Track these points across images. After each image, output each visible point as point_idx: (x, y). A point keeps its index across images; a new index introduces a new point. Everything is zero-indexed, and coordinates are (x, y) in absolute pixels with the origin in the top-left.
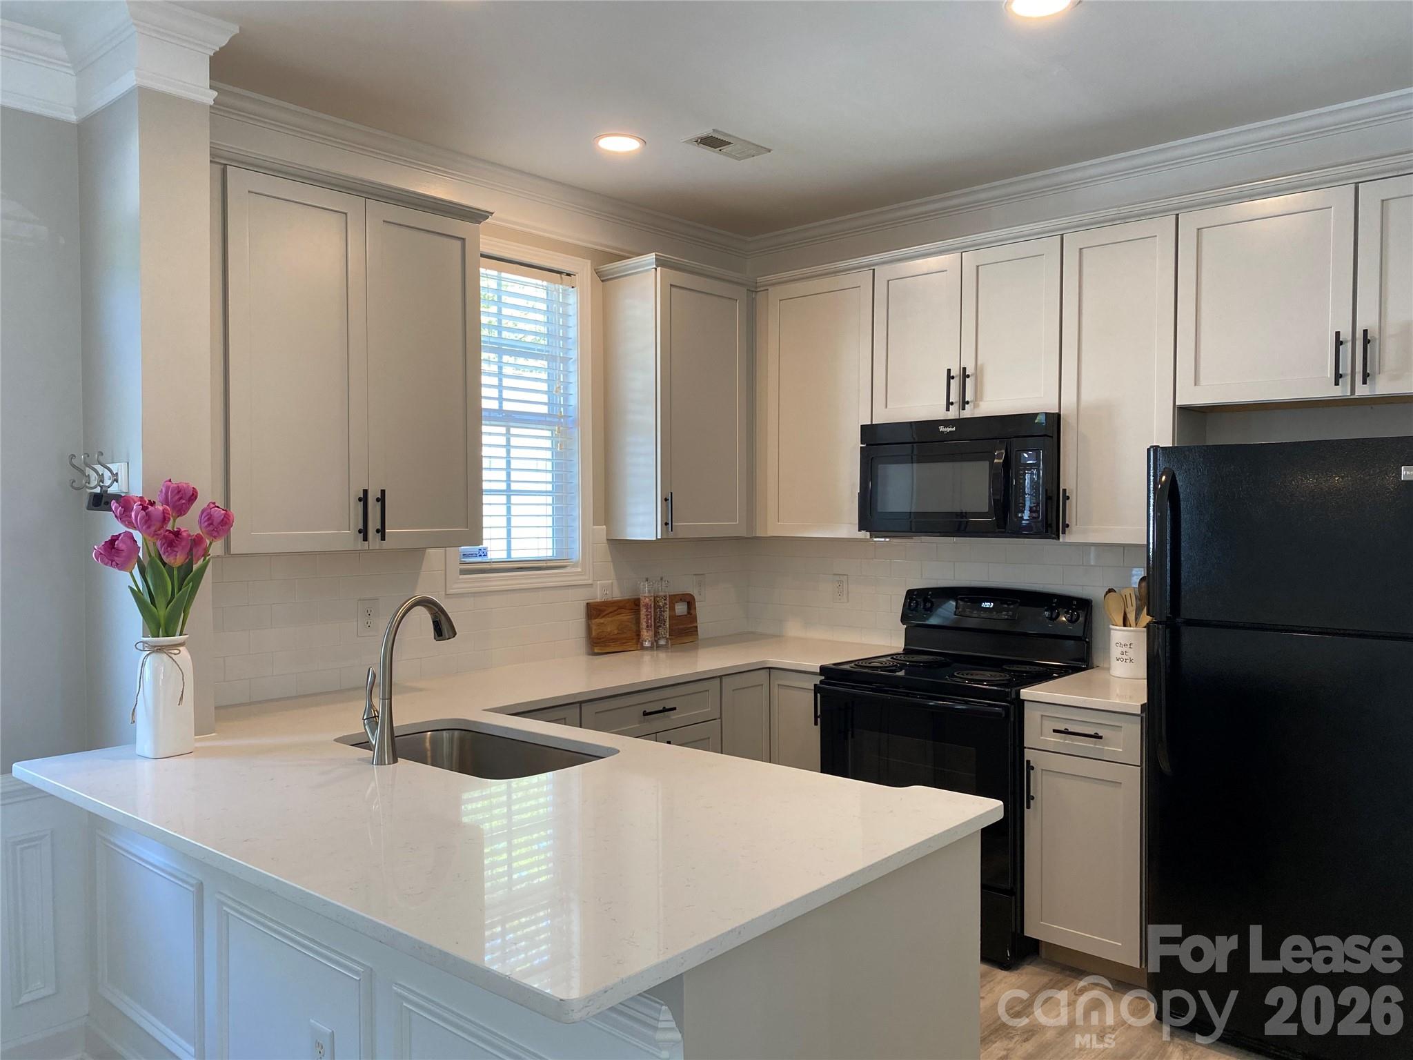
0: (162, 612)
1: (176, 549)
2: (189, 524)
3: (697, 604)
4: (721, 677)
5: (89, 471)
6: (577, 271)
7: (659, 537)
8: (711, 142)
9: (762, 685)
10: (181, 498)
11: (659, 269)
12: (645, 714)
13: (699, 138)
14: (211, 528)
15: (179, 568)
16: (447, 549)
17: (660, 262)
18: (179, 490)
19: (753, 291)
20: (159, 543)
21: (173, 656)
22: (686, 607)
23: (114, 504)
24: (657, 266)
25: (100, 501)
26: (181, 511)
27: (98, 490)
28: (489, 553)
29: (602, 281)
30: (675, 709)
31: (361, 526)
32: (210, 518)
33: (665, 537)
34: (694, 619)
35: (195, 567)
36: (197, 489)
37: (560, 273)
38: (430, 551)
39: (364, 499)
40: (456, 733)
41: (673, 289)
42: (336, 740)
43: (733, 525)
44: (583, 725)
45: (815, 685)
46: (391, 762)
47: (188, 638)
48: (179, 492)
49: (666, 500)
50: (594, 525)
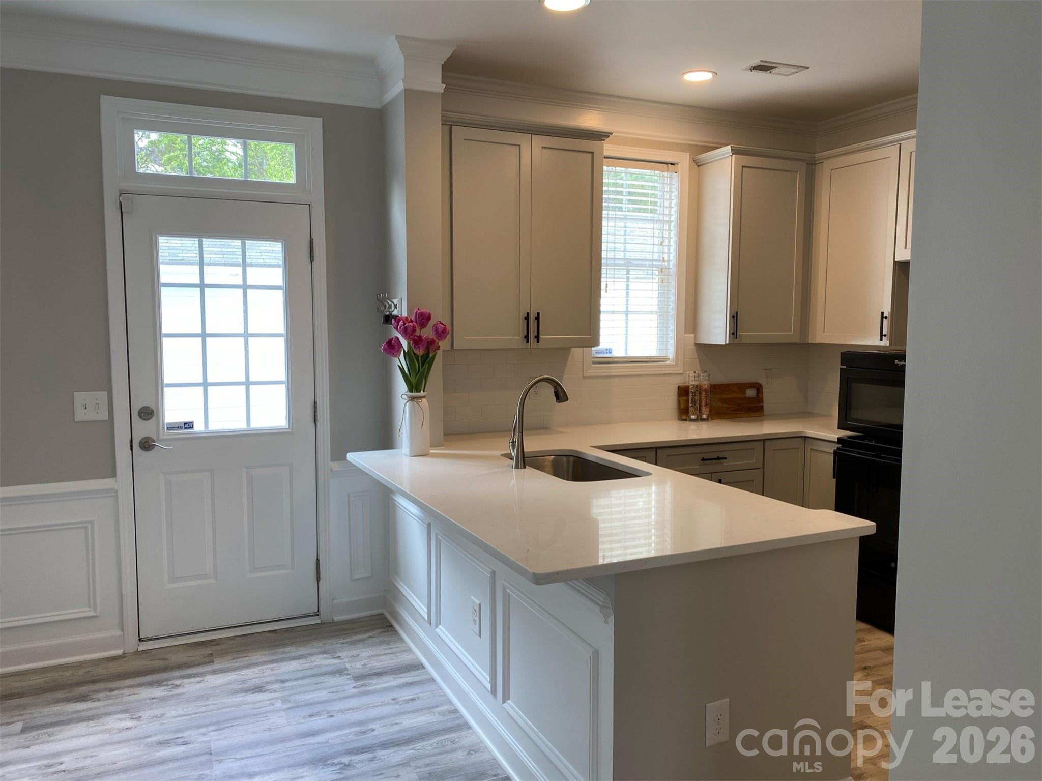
0: (413, 380)
1: (419, 346)
2: (427, 333)
3: (764, 390)
4: (764, 440)
5: (385, 303)
6: (679, 161)
7: (727, 343)
8: (762, 68)
9: (799, 448)
10: (423, 319)
11: (734, 156)
12: (703, 459)
13: (752, 67)
14: (437, 335)
15: (422, 356)
16: (584, 348)
17: (735, 151)
18: (422, 314)
19: (812, 164)
20: (411, 343)
21: (419, 403)
22: (755, 391)
23: (393, 321)
24: (733, 154)
25: (388, 319)
26: (423, 325)
27: (388, 313)
28: (613, 351)
29: (698, 166)
30: (725, 458)
31: (525, 334)
32: (437, 330)
33: (731, 343)
34: (761, 400)
35: (430, 356)
36: (432, 315)
37: (667, 164)
38: (573, 349)
39: (527, 318)
40: (572, 458)
41: (744, 169)
42: (502, 455)
43: (790, 334)
44: (658, 463)
45: (834, 450)
46: (523, 467)
47: (427, 394)
48: (422, 315)
49: (733, 317)
50: (685, 333)
